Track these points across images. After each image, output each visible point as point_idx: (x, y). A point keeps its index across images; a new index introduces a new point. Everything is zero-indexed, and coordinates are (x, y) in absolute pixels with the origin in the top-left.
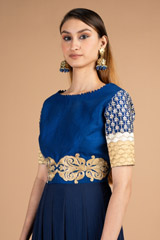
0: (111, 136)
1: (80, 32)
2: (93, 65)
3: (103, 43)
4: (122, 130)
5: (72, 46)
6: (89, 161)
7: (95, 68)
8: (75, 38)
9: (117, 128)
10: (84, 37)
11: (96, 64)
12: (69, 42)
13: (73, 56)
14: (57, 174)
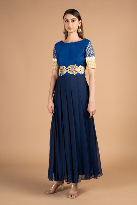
0: (88, 58)
1: (72, 19)
2: (76, 31)
3: (80, 23)
4: (92, 56)
5: (69, 25)
6: (79, 67)
7: (77, 32)
8: (70, 21)
9: (90, 55)
10: (73, 21)
11: (78, 31)
12: (68, 23)
13: (69, 28)
14: (67, 72)
